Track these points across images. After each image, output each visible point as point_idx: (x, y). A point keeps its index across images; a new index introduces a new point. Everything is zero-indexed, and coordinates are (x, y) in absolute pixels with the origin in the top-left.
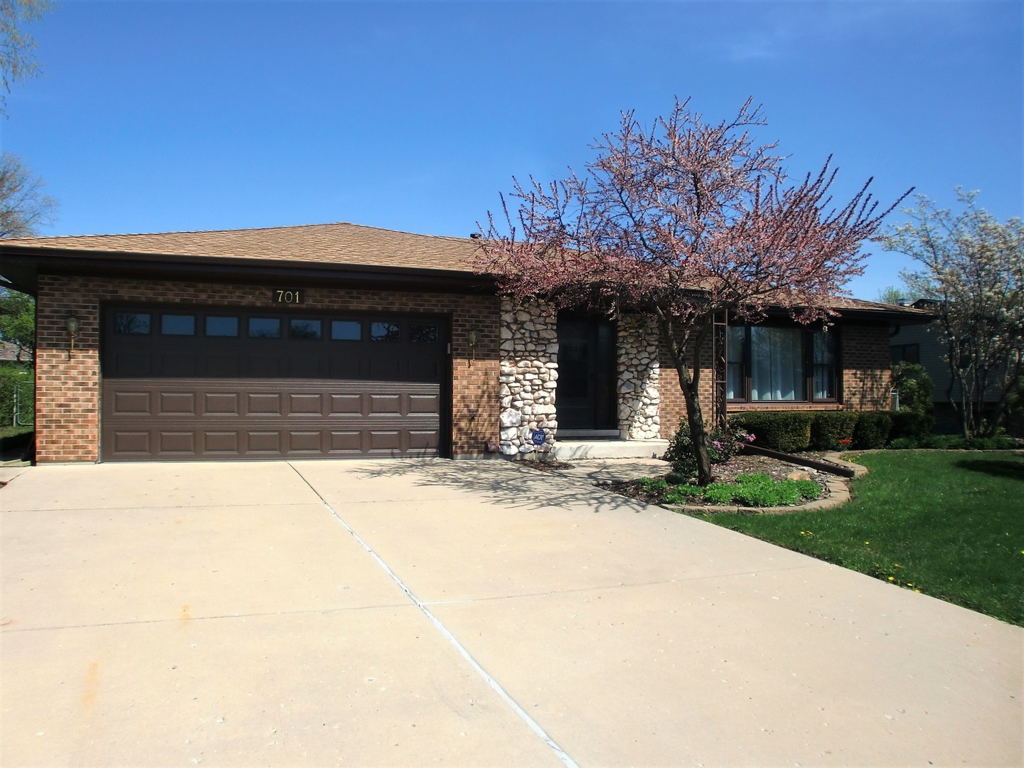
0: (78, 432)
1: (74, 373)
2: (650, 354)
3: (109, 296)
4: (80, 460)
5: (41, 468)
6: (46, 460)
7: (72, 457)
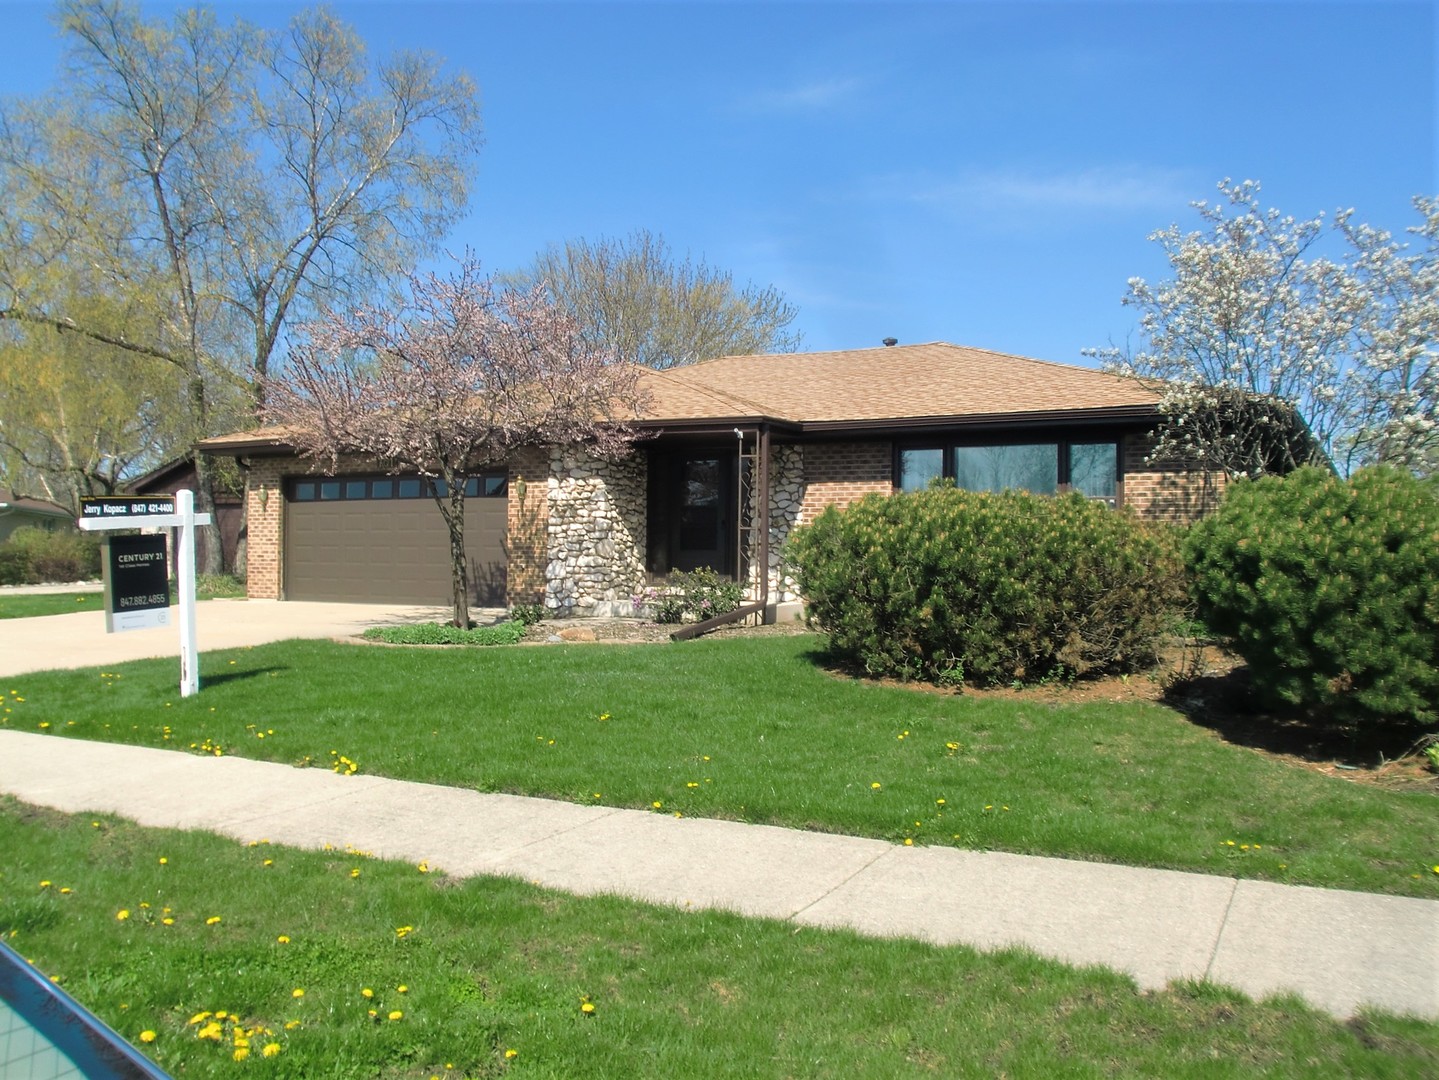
0: (268, 576)
1: (266, 532)
2: (791, 494)
3: (284, 472)
4: (269, 597)
5: (252, 601)
6: (252, 597)
7: (264, 595)
